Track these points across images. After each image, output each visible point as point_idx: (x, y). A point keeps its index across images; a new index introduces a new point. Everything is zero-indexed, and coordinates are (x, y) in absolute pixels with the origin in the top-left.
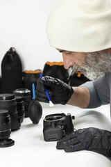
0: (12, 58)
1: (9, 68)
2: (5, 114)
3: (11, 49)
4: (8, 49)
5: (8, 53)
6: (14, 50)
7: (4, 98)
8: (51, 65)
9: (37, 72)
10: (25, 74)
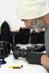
0: (5, 25)
1: (4, 30)
2: (2, 50)
3: (5, 21)
4: (3, 22)
5: (3, 23)
6: (6, 22)
7: (2, 43)
8: (22, 28)
9: (16, 32)
10: (11, 32)
